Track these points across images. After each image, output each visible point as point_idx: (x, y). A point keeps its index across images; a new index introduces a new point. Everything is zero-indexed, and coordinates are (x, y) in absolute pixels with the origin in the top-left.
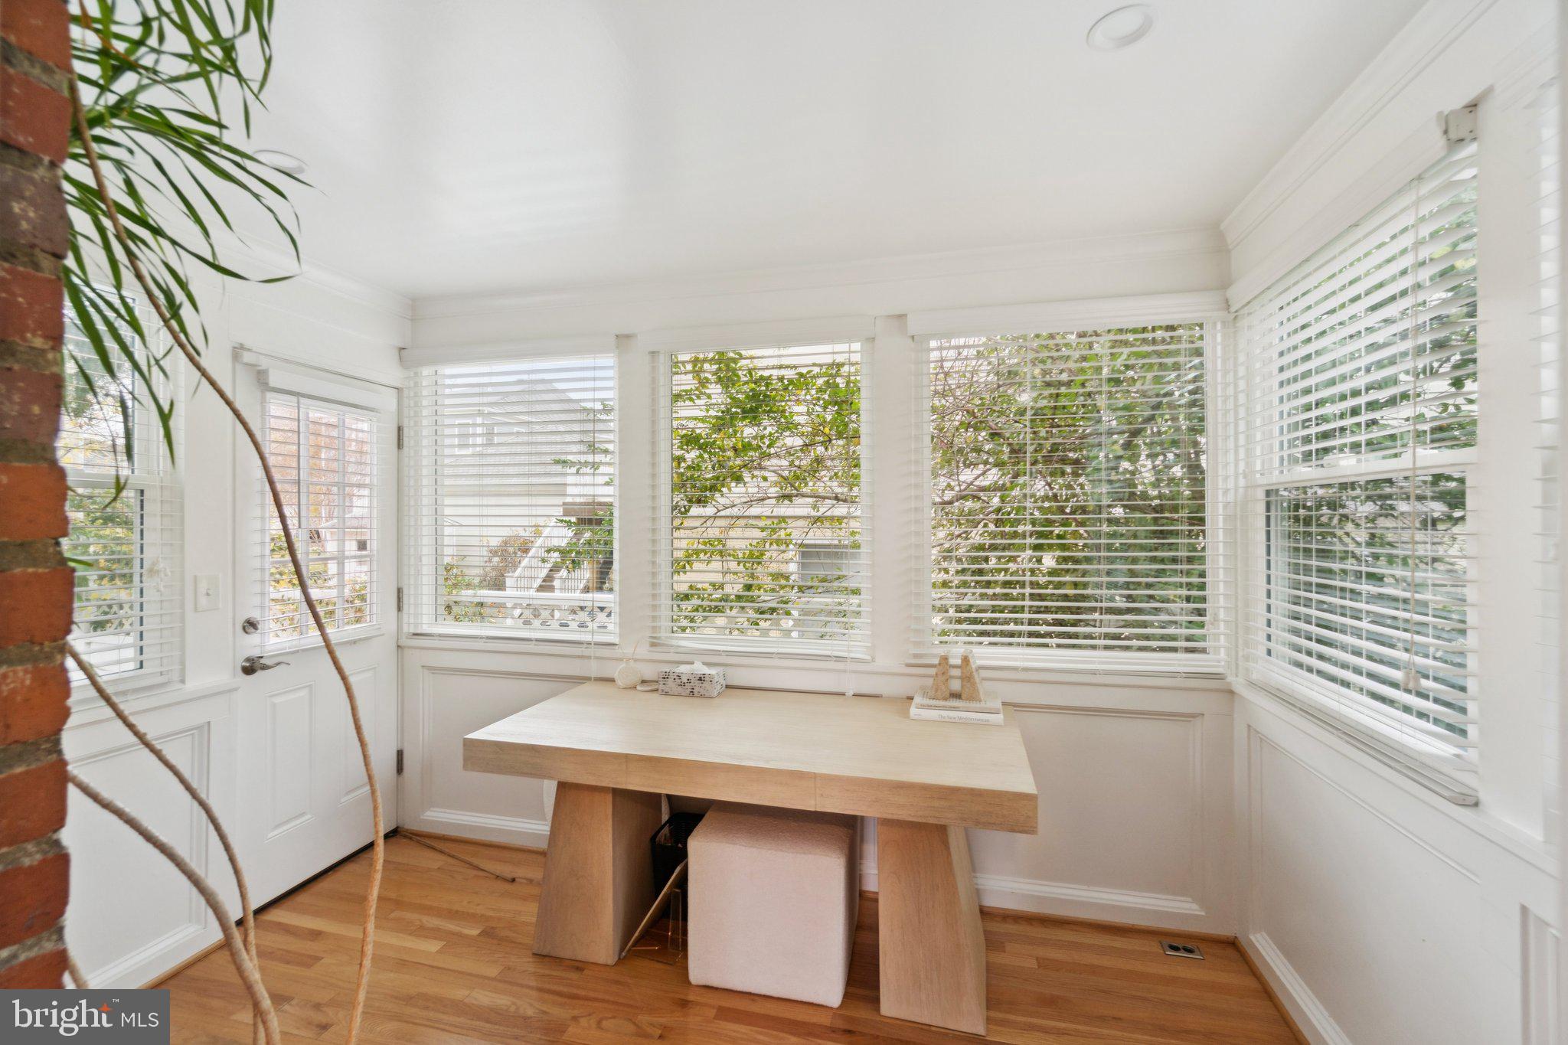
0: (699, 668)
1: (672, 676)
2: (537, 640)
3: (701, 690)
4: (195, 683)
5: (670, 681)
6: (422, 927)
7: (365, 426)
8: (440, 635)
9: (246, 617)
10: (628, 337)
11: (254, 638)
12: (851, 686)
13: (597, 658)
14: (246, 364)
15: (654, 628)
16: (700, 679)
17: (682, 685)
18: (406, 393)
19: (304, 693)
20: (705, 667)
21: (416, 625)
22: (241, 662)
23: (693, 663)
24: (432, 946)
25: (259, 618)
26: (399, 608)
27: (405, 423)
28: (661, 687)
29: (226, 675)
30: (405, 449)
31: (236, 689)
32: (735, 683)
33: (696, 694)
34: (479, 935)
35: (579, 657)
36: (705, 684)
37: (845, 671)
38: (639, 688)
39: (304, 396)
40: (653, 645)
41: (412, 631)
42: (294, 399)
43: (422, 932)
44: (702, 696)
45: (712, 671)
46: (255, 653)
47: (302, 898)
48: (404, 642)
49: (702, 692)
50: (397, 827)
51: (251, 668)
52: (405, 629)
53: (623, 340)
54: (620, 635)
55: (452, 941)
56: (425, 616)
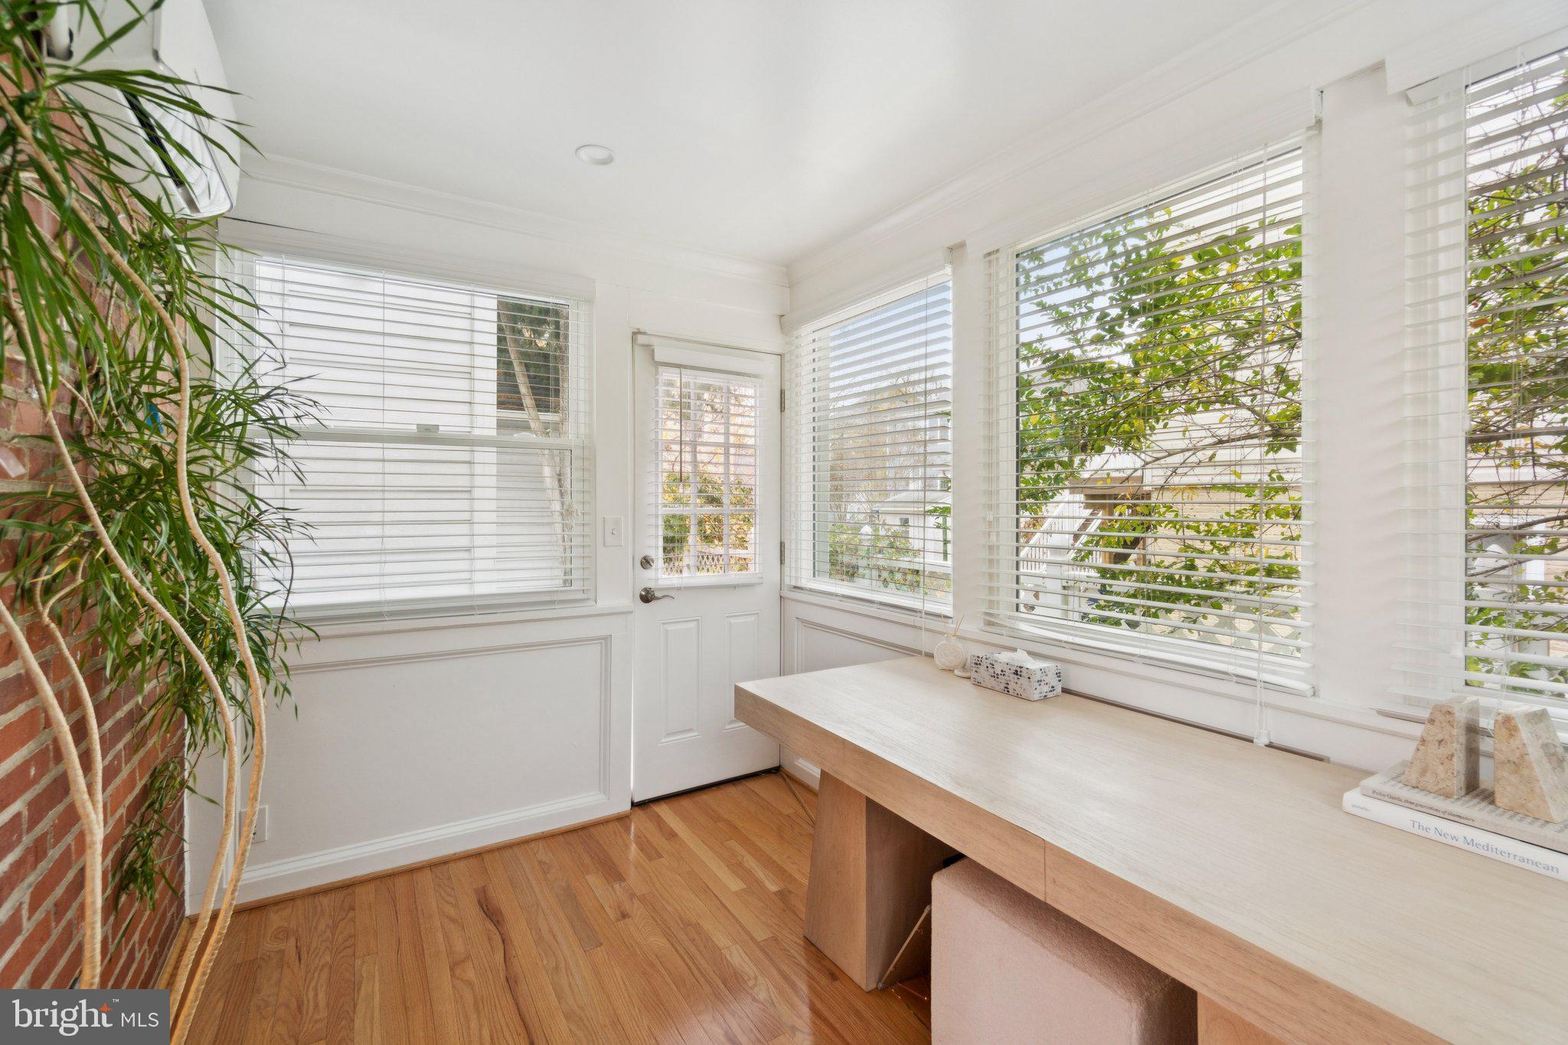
0: (1021, 658)
1: (985, 663)
2: (881, 604)
3: (1017, 687)
4: (604, 603)
5: (982, 669)
6: (740, 864)
7: (750, 392)
8: (811, 590)
9: (642, 556)
10: (962, 245)
11: (650, 573)
12: (1265, 728)
13: (927, 630)
14: (643, 345)
15: (991, 603)
16: (1016, 673)
17: (995, 676)
18: (787, 357)
19: (693, 625)
20: (1030, 658)
21: (797, 578)
22: (639, 591)
23: (1014, 650)
24: (735, 885)
25: (653, 557)
26: (782, 562)
27: (786, 387)
28: (973, 675)
29: (626, 600)
30: (787, 411)
31: (631, 612)
32: (1073, 687)
33: (1011, 692)
34: (775, 893)
35: (912, 626)
36: (1022, 680)
37: (1254, 702)
38: (956, 672)
39: (685, 367)
40: (990, 624)
41: (793, 583)
42: (677, 370)
43: (737, 868)
44: (1018, 696)
45: (1033, 665)
46: (651, 585)
47: (685, 802)
48: (787, 594)
49: (1019, 691)
50: (780, 766)
51: (647, 597)
52: (787, 581)
53: (956, 251)
54: (955, 607)
55: (753, 886)
56: (803, 571)
